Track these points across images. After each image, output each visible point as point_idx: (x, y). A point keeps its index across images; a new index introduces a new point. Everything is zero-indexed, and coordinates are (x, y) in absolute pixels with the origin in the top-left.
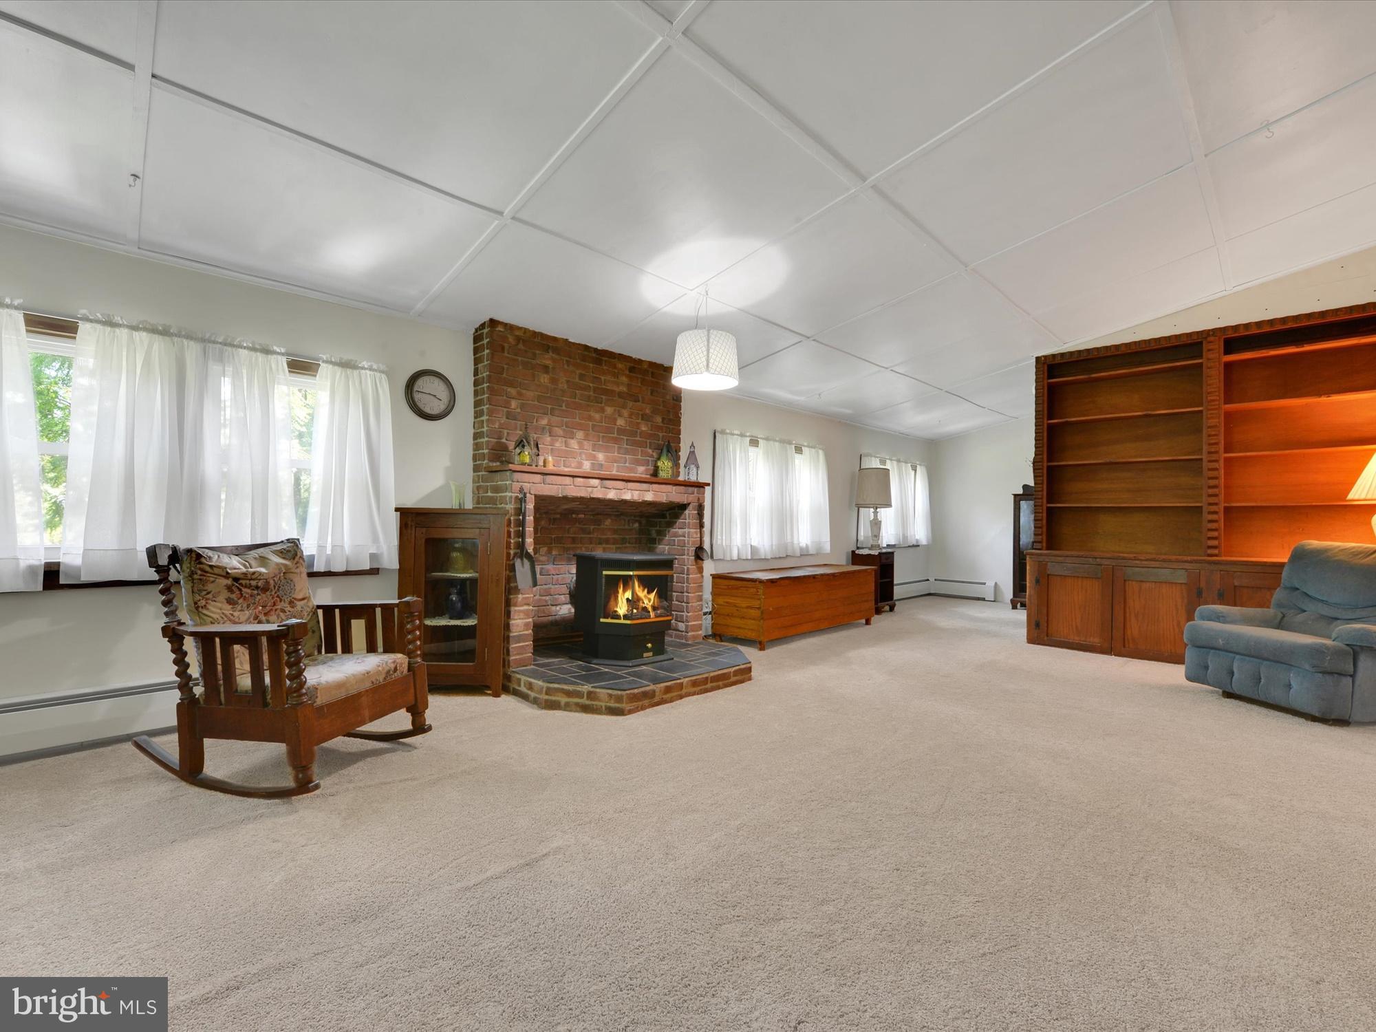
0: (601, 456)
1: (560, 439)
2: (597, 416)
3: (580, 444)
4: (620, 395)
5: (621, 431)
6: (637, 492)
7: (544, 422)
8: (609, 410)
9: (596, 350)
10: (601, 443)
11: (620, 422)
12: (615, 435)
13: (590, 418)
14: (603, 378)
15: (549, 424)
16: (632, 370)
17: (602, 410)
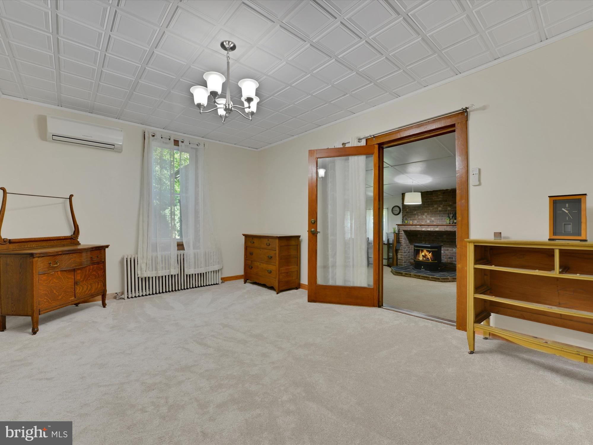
0: (433, 219)
1: (420, 216)
2: (432, 208)
3: (426, 217)
4: (439, 201)
5: (440, 211)
6: (432, 228)
7: (416, 212)
8: (435, 206)
9: (431, 191)
10: (433, 215)
11: (440, 209)
12: (438, 212)
13: (429, 209)
14: (433, 198)
15: (417, 213)
16: (444, 193)
17: (433, 206)
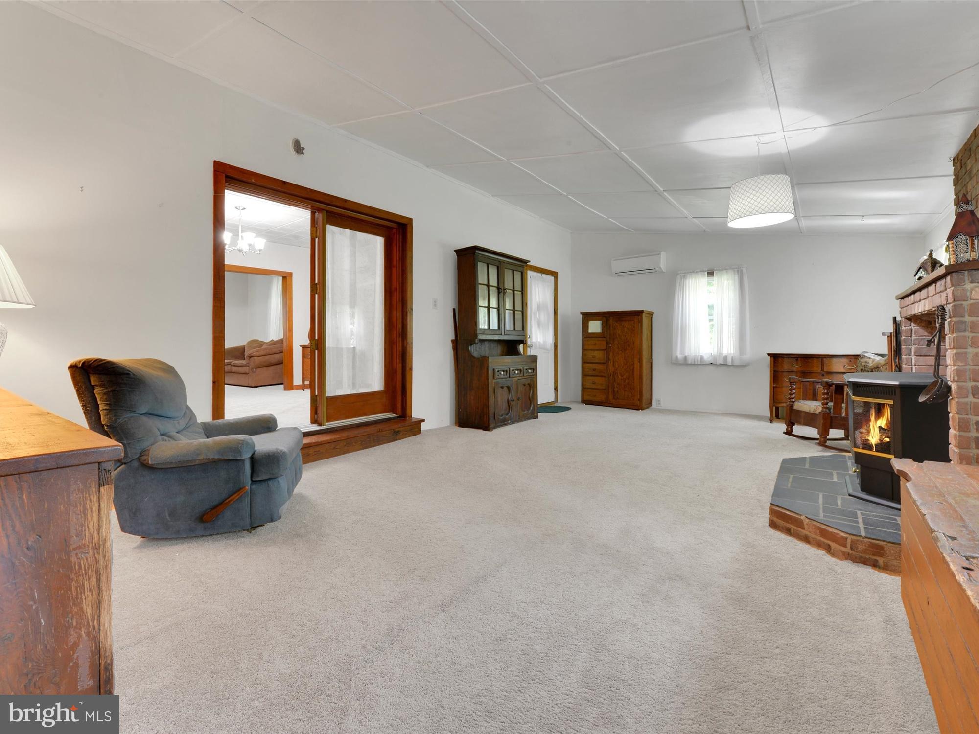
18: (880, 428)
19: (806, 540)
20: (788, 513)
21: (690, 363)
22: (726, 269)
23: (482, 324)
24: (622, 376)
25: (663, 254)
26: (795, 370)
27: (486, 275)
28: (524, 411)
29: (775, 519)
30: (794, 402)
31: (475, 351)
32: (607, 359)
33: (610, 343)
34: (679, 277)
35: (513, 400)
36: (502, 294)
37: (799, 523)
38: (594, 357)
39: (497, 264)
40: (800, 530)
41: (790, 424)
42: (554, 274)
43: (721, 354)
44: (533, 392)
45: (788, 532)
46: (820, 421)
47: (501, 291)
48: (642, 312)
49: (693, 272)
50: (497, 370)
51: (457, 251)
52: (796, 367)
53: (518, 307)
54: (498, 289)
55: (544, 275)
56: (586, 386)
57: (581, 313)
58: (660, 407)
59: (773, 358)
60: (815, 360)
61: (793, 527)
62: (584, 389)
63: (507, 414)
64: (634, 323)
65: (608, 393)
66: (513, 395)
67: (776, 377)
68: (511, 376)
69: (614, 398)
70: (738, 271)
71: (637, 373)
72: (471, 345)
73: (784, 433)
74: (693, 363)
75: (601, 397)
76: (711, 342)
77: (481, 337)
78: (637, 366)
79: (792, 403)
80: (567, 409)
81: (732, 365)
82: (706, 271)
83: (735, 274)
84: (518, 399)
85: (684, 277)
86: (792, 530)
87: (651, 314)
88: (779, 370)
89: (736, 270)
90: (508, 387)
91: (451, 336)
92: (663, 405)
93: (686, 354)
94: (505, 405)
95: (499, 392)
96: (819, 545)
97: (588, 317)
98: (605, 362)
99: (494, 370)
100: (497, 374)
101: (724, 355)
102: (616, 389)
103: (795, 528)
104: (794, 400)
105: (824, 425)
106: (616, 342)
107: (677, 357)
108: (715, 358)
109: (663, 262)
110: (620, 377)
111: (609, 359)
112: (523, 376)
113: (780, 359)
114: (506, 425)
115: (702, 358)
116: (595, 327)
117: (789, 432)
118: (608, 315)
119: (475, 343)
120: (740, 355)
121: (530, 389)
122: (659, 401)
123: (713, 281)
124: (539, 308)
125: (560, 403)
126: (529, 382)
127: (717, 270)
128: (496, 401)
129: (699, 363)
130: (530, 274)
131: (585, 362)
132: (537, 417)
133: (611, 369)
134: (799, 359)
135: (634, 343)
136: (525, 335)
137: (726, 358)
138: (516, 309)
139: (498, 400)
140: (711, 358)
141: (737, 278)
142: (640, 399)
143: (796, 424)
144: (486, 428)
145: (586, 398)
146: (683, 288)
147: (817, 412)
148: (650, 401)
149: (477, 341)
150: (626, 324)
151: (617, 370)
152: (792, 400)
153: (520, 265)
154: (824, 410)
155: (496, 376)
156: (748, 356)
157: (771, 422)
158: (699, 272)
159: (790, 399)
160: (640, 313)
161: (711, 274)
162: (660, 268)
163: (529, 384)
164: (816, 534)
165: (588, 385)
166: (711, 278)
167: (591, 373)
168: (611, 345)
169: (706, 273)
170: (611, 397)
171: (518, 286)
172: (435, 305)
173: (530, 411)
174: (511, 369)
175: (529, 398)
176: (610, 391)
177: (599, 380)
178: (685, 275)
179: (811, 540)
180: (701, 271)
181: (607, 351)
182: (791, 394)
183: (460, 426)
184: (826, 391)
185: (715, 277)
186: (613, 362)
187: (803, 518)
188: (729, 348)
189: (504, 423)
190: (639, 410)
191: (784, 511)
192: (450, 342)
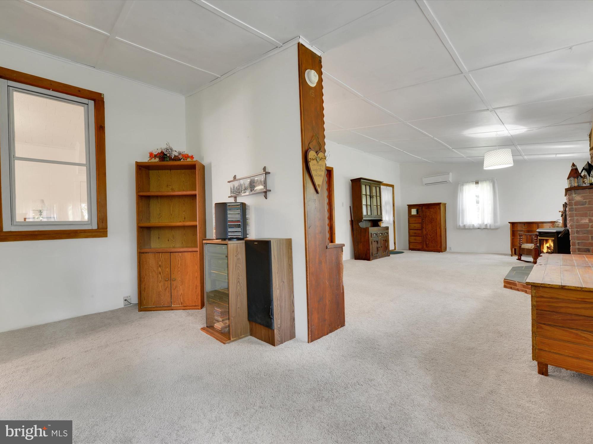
18: (547, 247)
19: (518, 290)
20: (511, 281)
21: (467, 228)
22: (486, 180)
23: (364, 213)
24: (430, 236)
25: (451, 174)
26: (524, 230)
27: (365, 190)
28: (384, 252)
29: (506, 284)
30: (521, 245)
31: (362, 225)
32: (422, 228)
33: (423, 220)
34: (460, 185)
35: (380, 247)
36: (372, 198)
37: (515, 284)
38: (415, 227)
39: (369, 184)
40: (515, 287)
41: (520, 255)
42: (392, 186)
43: (483, 223)
44: (387, 244)
45: (511, 288)
46: (533, 252)
47: (371, 197)
48: (441, 203)
49: (467, 182)
50: (372, 234)
51: (351, 180)
52: (524, 228)
53: (379, 204)
54: (370, 196)
55: (388, 187)
56: (411, 241)
57: (407, 205)
58: (451, 251)
59: (511, 224)
60: (534, 225)
61: (513, 286)
62: (410, 242)
63: (377, 254)
64: (436, 209)
65: (423, 245)
66: (379, 245)
67: (514, 233)
68: (378, 236)
69: (426, 247)
70: (492, 181)
71: (438, 234)
72: (360, 222)
73: (517, 259)
74: (468, 228)
75: (420, 247)
76: (478, 217)
77: (364, 219)
78: (438, 230)
79: (520, 245)
80: (402, 252)
81: (490, 229)
82: (474, 182)
83: (490, 183)
84: (382, 247)
85: (463, 185)
86: (512, 288)
87: (445, 204)
88: (515, 230)
89: (491, 181)
90: (377, 241)
91: (349, 219)
92: (453, 250)
93: (465, 224)
94: (376, 250)
95: (373, 243)
96: (522, 291)
97: (410, 207)
98: (421, 229)
99: (371, 233)
100: (373, 235)
101: (485, 224)
102: (427, 243)
103: (514, 286)
104: (521, 244)
105: (535, 254)
106: (427, 219)
107: (460, 225)
108: (480, 225)
109: (451, 178)
110: (429, 236)
111: (423, 228)
112: (383, 236)
113: (516, 225)
114: (377, 258)
115: (473, 225)
116: (414, 212)
117: (519, 259)
118: (422, 206)
119: (362, 221)
120: (494, 223)
121: (386, 243)
122: (450, 248)
123: (479, 186)
124: (386, 203)
125: (397, 250)
126: (385, 239)
127: (480, 181)
128: (372, 247)
129: (472, 228)
130: (382, 187)
131: (410, 230)
132: (389, 256)
133: (425, 233)
134: (526, 224)
135: (436, 219)
136: (382, 217)
137: (486, 225)
138: (378, 205)
139: (373, 247)
140: (478, 225)
141: (491, 184)
142: (441, 247)
143: (523, 255)
144: (369, 259)
145: (411, 247)
146: (462, 190)
147: (532, 248)
148: (445, 248)
149: (363, 220)
150: (432, 210)
151: (427, 233)
152: (520, 244)
153: (378, 184)
154: (535, 247)
155: (372, 236)
156: (499, 224)
157: (512, 256)
158: (470, 182)
159: (519, 243)
160: (439, 204)
161: (477, 183)
162: (449, 181)
163: (385, 240)
164: (521, 287)
165: (412, 241)
166: (477, 185)
167: (413, 235)
168: (424, 221)
169: (475, 183)
170: (425, 247)
171: (378, 195)
172: (343, 205)
173: (386, 253)
174: (378, 233)
175: (386, 246)
176: (424, 243)
177: (418, 238)
178: (463, 184)
179: (519, 290)
180: (472, 182)
181: (422, 223)
182: (520, 241)
183: (355, 259)
184: (536, 238)
185: (479, 184)
186: (426, 229)
187: (516, 282)
188: (488, 220)
189: (376, 258)
190: (440, 252)
191: (509, 281)
192: (349, 221)
